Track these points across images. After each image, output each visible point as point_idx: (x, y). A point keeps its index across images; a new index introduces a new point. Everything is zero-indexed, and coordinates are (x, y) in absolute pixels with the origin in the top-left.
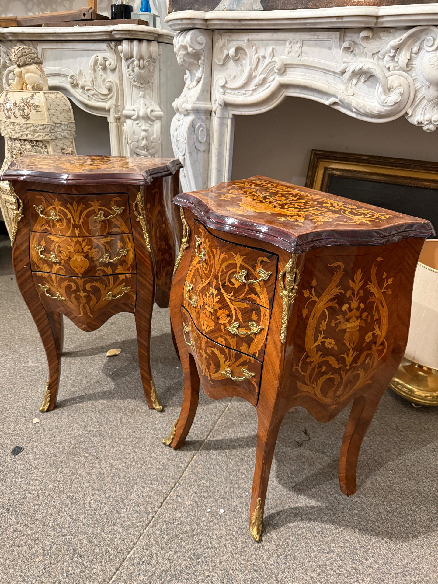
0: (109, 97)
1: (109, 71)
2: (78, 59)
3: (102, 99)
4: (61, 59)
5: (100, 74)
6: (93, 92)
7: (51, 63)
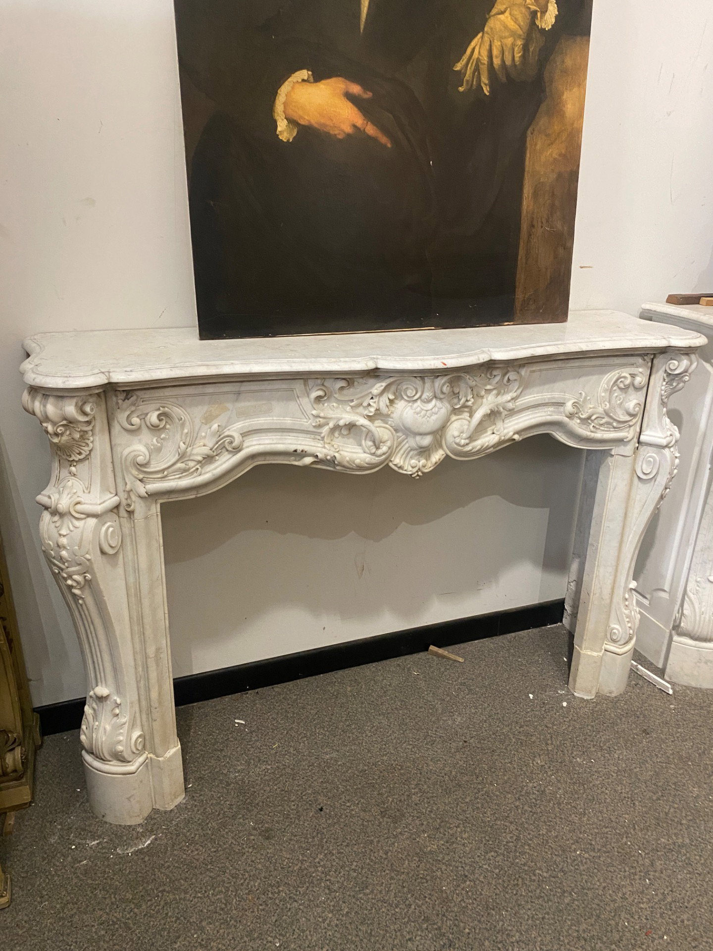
0: (631, 423)
1: (631, 390)
2: (583, 379)
3: (614, 428)
4: (553, 381)
5: (616, 394)
6: (604, 421)
7: (536, 389)
